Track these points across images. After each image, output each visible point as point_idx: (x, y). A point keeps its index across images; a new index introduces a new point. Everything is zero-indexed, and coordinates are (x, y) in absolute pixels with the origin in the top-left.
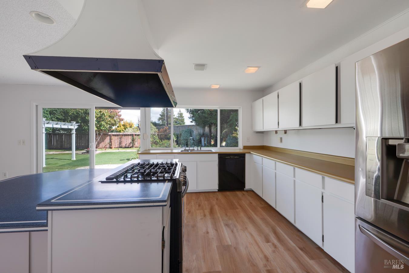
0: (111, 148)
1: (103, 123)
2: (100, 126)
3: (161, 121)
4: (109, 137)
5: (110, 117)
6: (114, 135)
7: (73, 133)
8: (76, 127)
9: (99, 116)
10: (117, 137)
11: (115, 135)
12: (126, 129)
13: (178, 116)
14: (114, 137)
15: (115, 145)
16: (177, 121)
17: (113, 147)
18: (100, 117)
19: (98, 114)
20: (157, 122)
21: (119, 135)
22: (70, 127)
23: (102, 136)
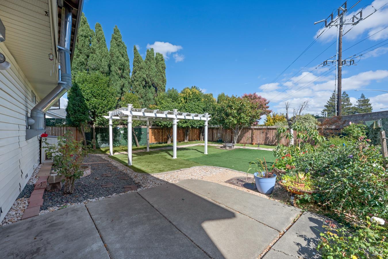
0: (252, 144)
1: (243, 115)
2: (240, 118)
3: (327, 113)
4: (250, 131)
5: (252, 108)
6: (255, 129)
7: (206, 126)
8: (209, 119)
9: (239, 107)
10: (259, 131)
11: (258, 129)
12: (276, 123)
13: (357, 104)
14: (255, 130)
15: (257, 141)
16: (355, 112)
17: (255, 143)
18: (240, 109)
19: (238, 106)
20: (320, 115)
21: (262, 129)
22: (203, 119)
23: (242, 129)
